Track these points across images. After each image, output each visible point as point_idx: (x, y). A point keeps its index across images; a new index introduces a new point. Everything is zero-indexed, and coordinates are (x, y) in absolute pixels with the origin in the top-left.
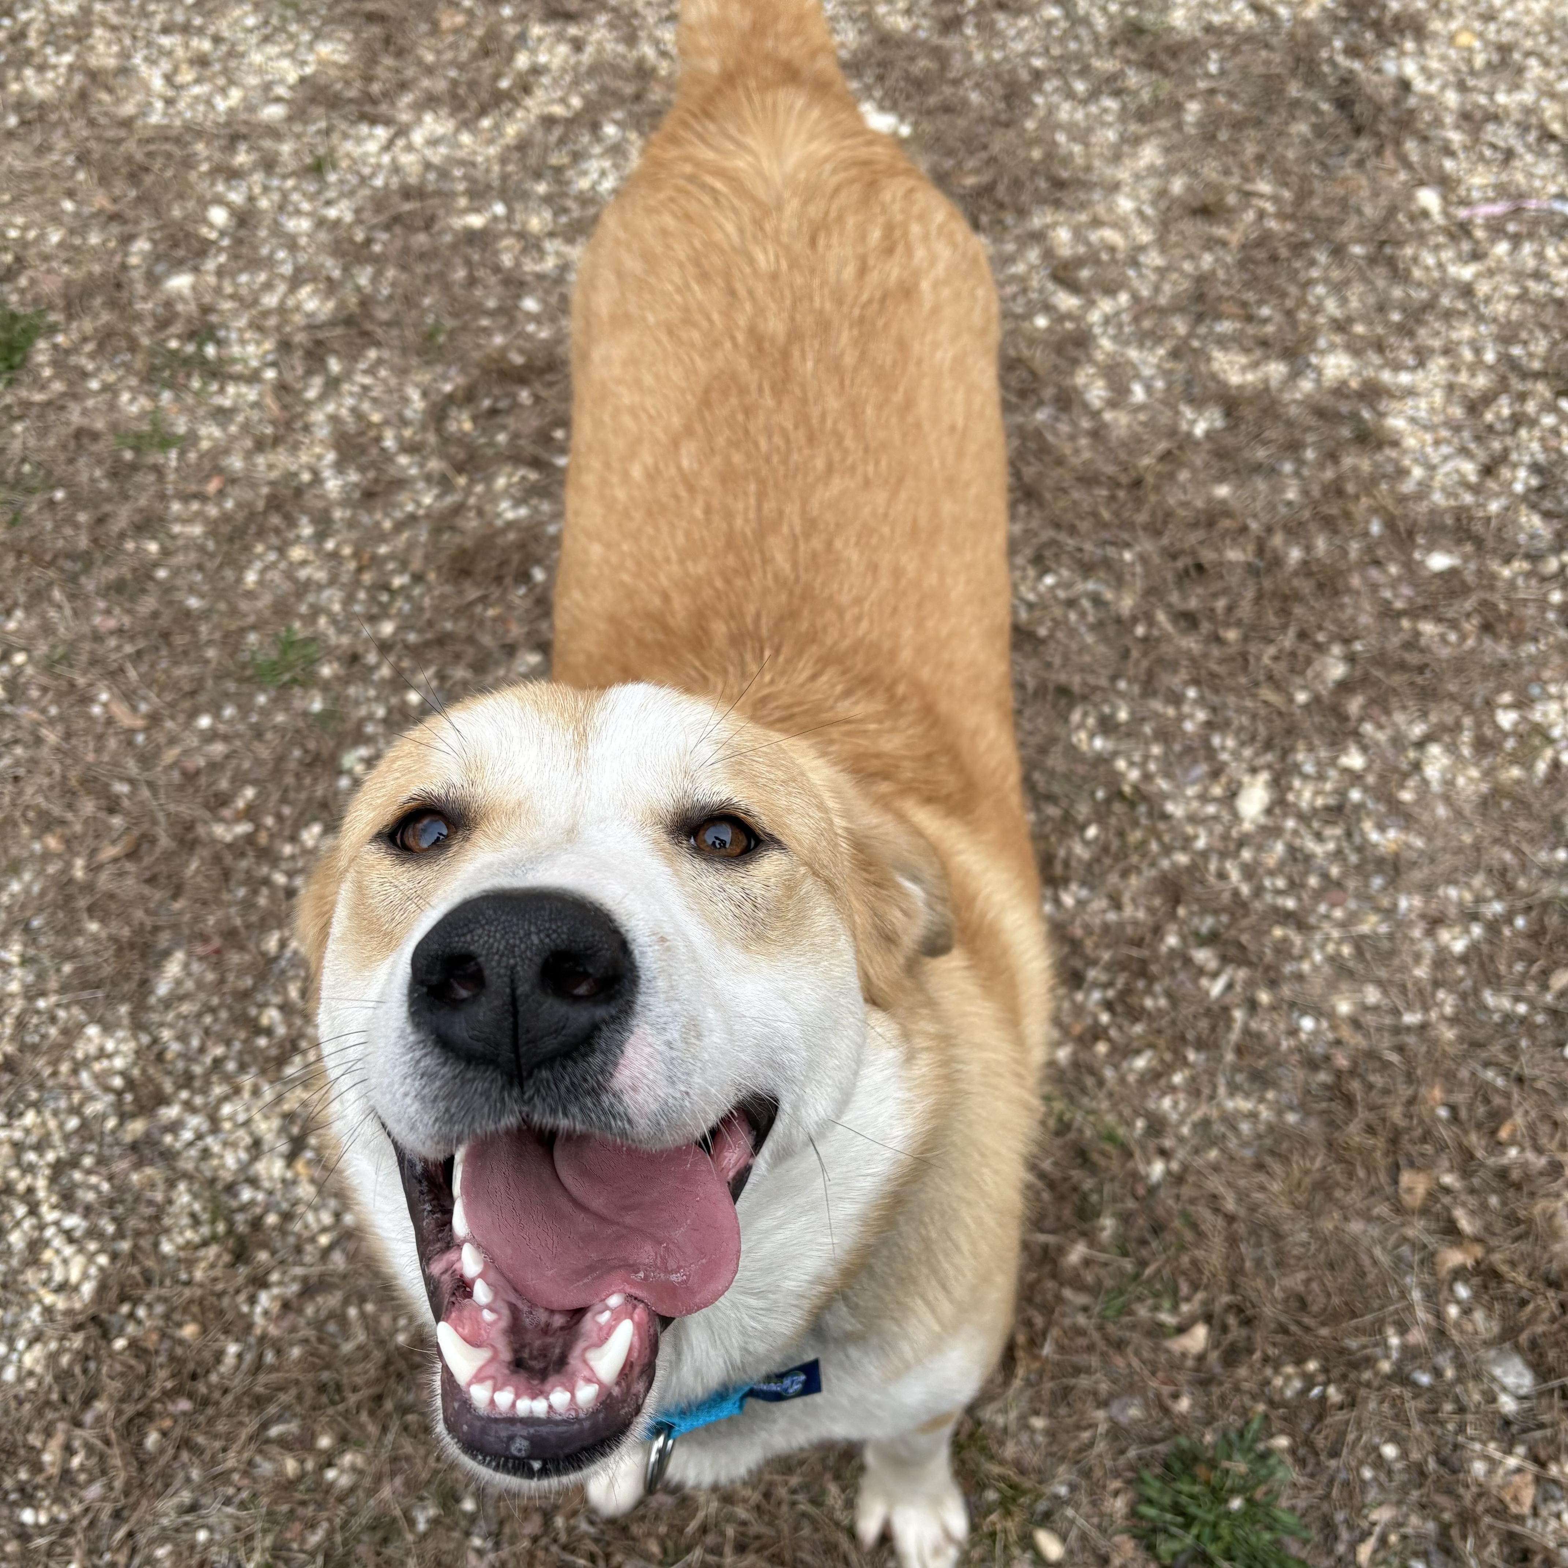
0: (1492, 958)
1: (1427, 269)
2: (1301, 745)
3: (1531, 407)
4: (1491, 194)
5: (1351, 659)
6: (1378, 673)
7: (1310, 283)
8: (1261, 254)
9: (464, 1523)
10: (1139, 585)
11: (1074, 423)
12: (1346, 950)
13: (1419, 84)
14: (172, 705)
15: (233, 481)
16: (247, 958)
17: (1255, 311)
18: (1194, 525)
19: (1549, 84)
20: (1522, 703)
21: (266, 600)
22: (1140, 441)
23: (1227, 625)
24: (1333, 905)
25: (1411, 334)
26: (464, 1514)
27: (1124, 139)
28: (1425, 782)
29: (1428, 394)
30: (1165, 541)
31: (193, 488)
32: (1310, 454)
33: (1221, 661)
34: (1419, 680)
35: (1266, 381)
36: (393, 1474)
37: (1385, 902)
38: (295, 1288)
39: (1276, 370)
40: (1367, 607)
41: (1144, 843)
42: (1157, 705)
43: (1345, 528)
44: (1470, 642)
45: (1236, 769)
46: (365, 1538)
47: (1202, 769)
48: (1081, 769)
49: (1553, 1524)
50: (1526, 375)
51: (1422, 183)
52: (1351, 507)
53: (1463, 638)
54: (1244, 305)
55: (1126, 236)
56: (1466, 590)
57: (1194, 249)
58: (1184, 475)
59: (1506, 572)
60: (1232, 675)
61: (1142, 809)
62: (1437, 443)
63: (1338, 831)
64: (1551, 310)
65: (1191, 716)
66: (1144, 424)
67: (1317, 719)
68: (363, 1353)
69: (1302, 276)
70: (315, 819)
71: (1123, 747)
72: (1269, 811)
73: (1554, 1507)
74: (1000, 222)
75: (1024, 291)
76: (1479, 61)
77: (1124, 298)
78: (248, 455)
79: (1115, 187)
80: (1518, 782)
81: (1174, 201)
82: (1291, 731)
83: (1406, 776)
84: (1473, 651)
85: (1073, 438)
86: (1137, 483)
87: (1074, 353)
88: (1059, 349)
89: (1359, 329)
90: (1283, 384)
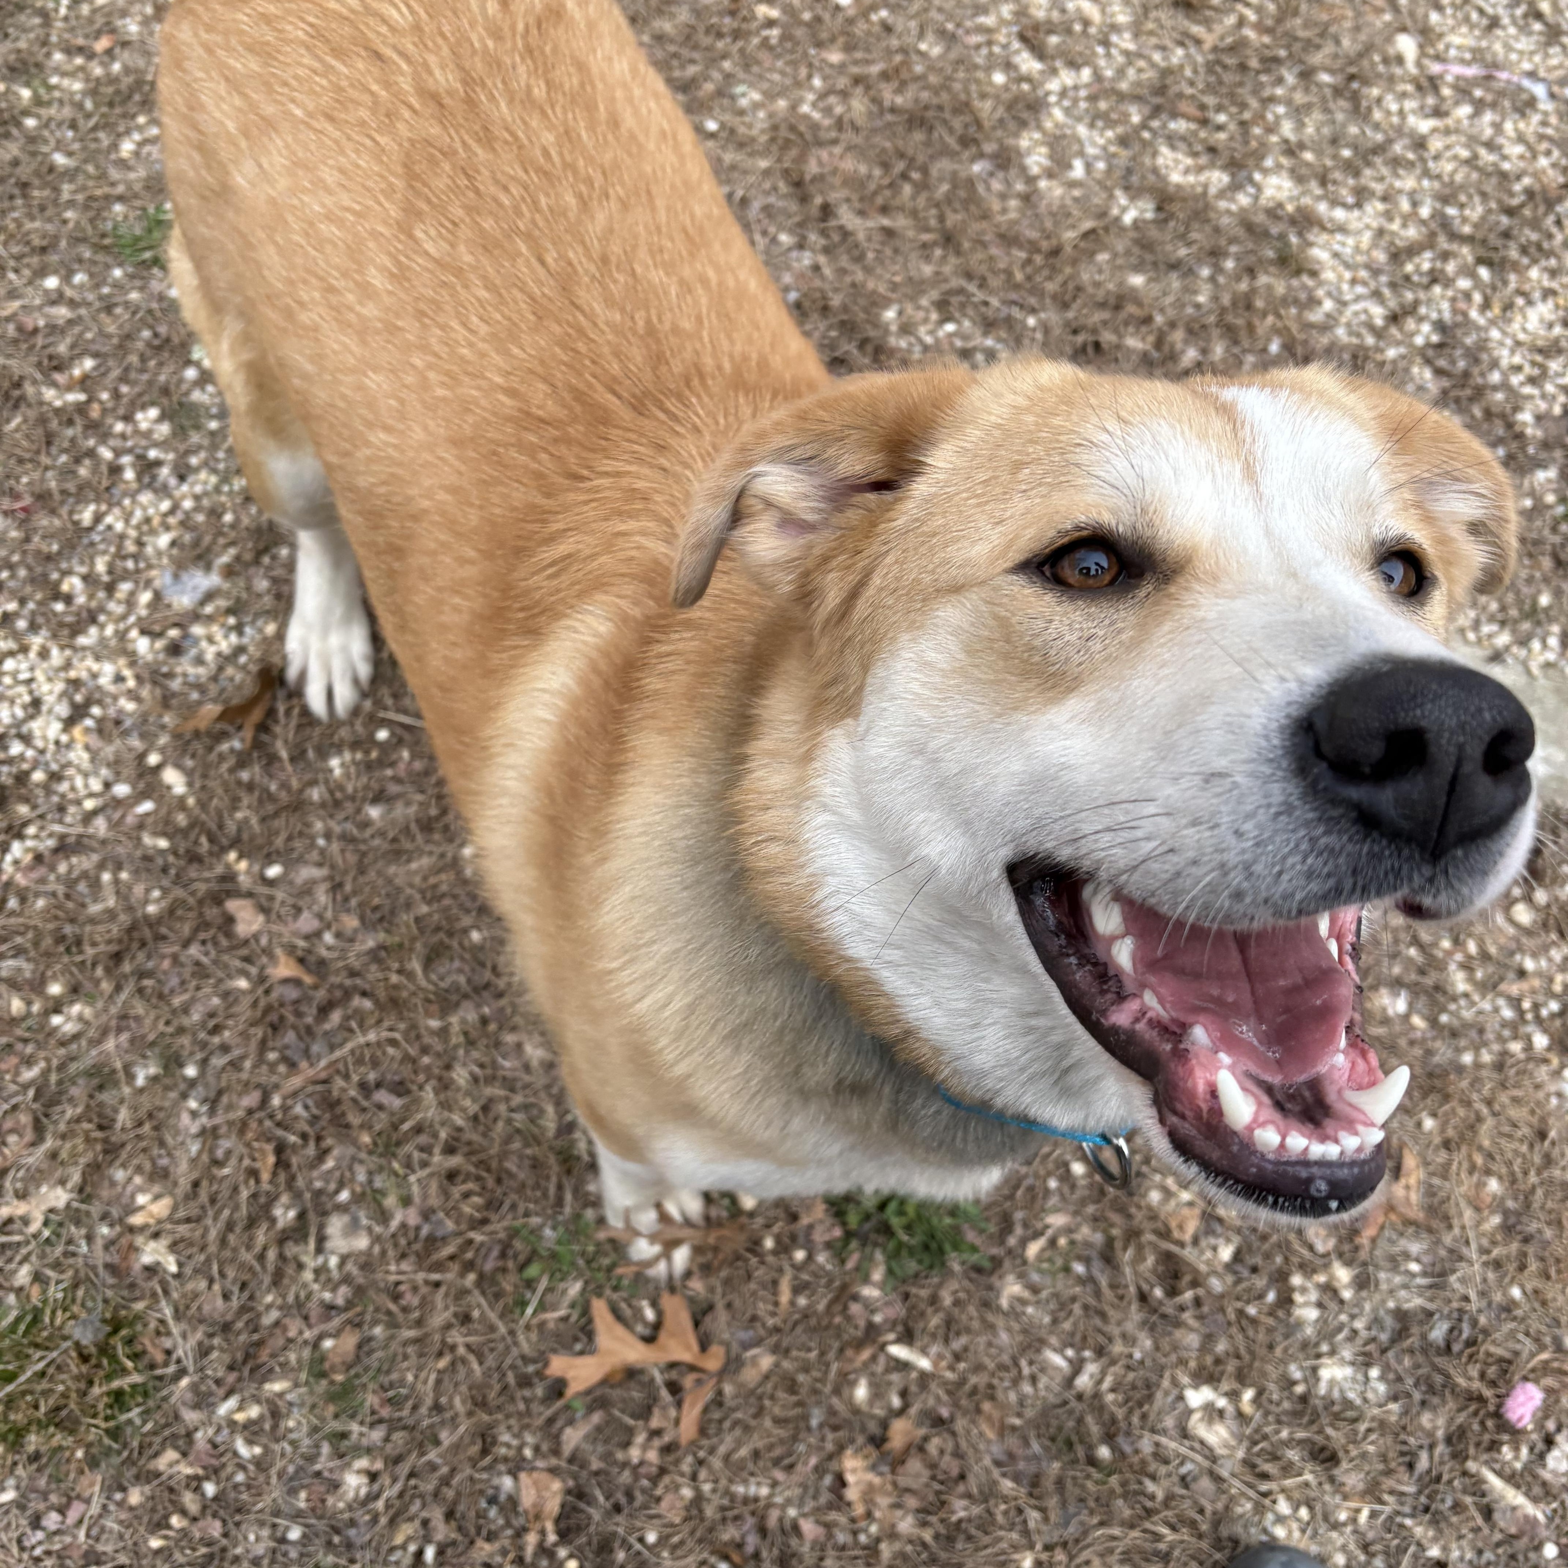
1: (1388, 113)
3: (1451, 268)
4: (1468, 56)
7: (1272, 100)
8: (1231, 61)
9: (183, 1086)
10: (1036, 350)
11: (1008, 183)
14: (18, 258)
15: (125, 44)
16: (57, 522)
17: (1211, 115)
18: (1103, 305)
21: (140, 173)
22: (1068, 215)
25: (1357, 174)
26: (185, 1079)
29: (1359, 232)
30: (1070, 315)
31: (80, 41)
32: (1229, 264)
35: (1206, 186)
36: (119, 1030)
38: (51, 843)
39: (1218, 178)
43: (1245, 342)
46: (81, 1081)
49: (1209, 1254)
50: (1454, 236)
51: (1404, 29)
52: (1256, 322)
54: (1203, 107)
55: (1103, 12)
57: (1168, 43)
58: (1102, 257)
62: (1354, 282)
64: (1494, 180)
66: (1076, 200)
68: (111, 915)
69: (1267, 92)
70: (153, 404)
73: (1212, 1241)
75: (989, 43)
77: (1086, 74)
78: (146, 22)
85: (1003, 197)
86: (1056, 252)
87: (1025, 115)
88: (1010, 107)
89: (1308, 156)
90: (1222, 194)
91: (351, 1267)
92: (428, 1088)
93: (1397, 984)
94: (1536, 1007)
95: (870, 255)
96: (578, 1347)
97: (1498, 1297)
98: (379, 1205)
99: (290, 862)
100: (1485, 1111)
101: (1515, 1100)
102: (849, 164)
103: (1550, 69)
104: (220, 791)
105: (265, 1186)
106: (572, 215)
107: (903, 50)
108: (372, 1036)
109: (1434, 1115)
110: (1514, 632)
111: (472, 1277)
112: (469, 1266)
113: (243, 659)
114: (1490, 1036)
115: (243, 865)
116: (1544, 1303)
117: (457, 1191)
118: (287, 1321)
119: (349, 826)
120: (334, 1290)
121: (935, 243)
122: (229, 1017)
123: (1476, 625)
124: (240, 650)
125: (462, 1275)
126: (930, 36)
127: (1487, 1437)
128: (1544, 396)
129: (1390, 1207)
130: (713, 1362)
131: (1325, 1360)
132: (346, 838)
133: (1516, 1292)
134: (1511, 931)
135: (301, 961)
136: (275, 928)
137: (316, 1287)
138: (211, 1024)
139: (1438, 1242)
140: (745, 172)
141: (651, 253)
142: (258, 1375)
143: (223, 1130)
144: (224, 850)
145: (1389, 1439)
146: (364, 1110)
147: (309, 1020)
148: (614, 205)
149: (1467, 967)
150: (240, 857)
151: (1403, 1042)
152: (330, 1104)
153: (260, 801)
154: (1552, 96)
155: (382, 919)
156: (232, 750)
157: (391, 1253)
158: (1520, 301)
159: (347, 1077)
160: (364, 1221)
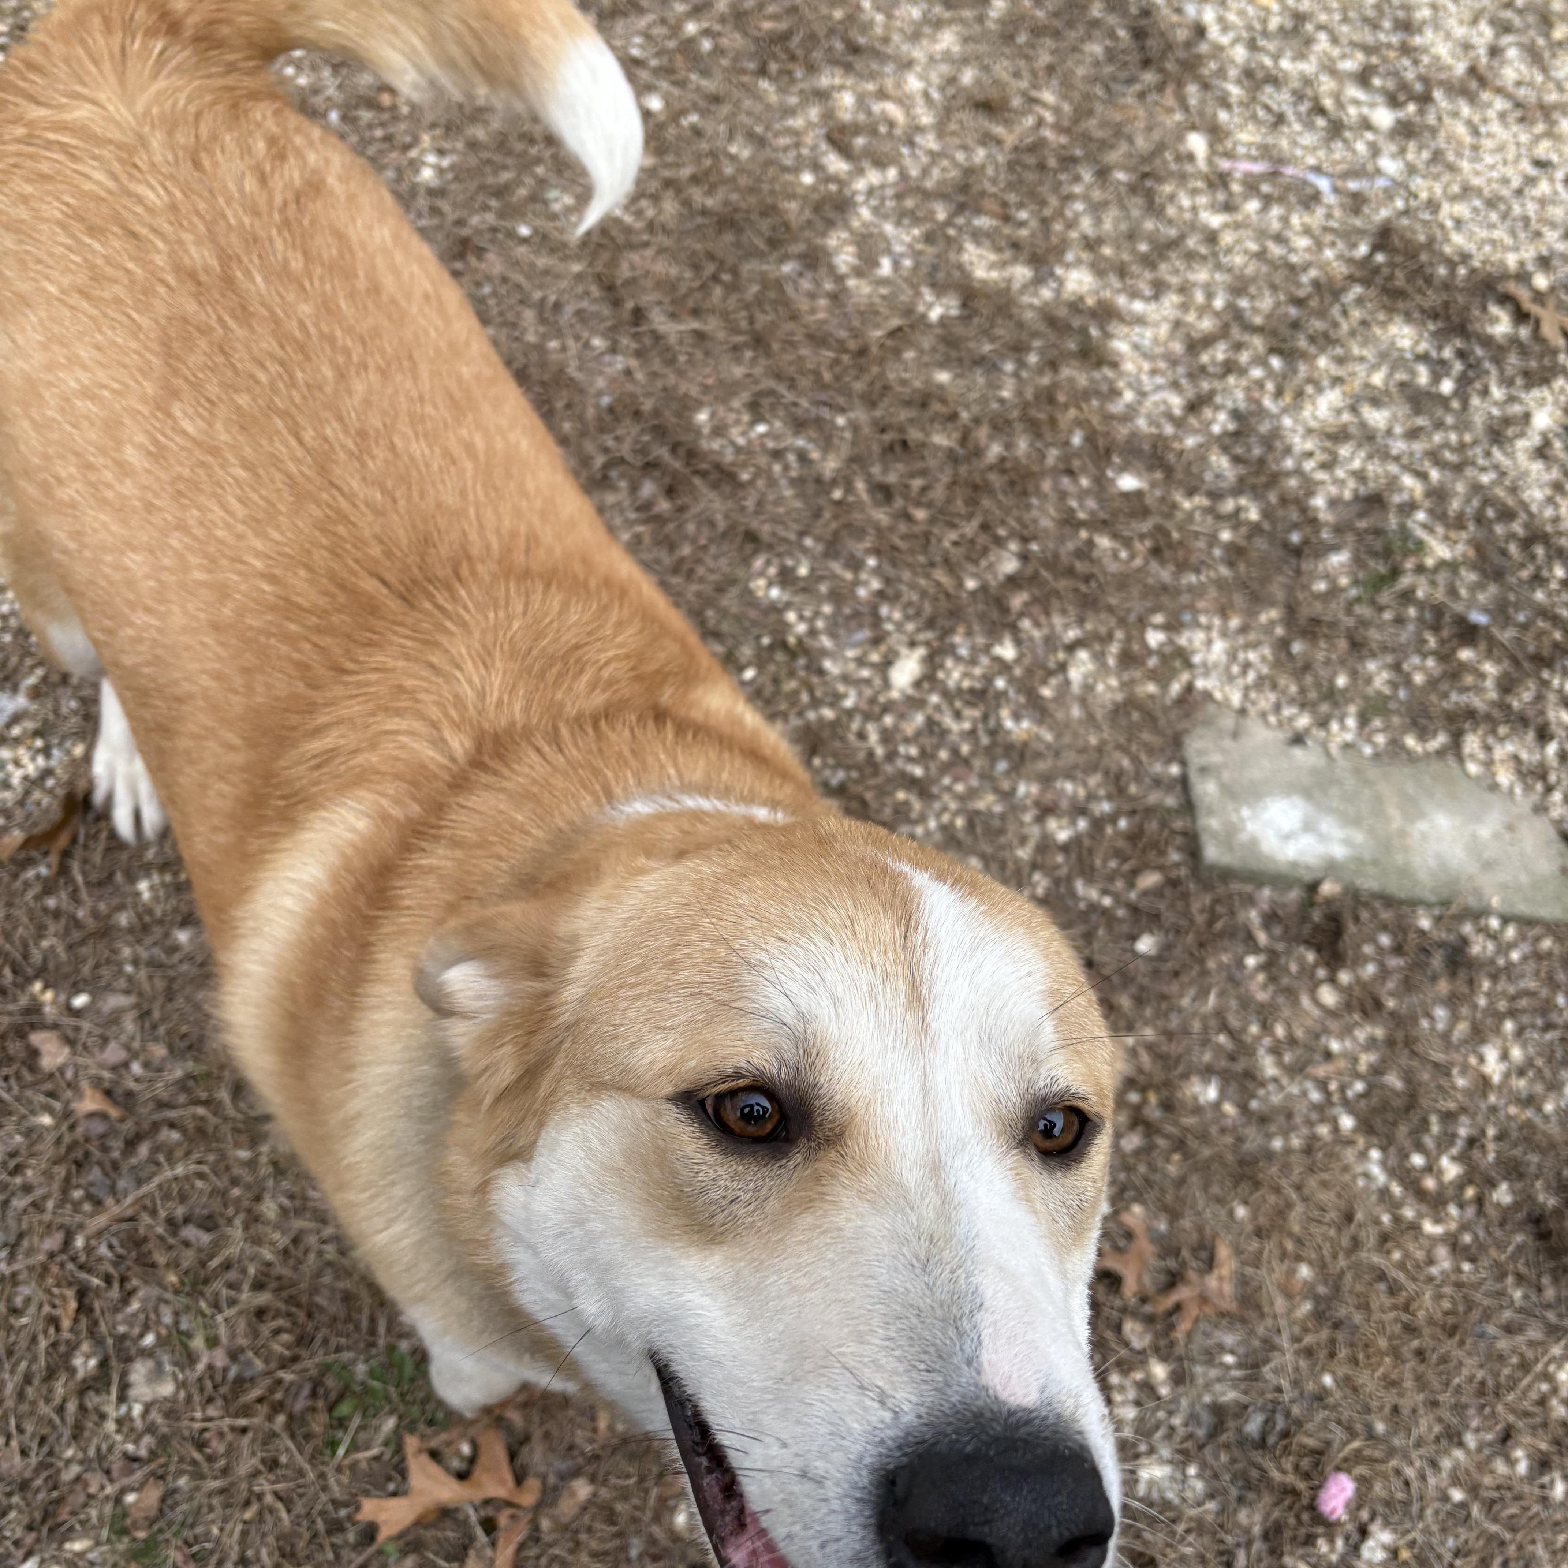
0: (1090, 852)
1: (1181, 209)
2: (961, 630)
3: (1244, 357)
4: (1254, 152)
5: (1024, 557)
6: (1045, 574)
7: (1069, 198)
8: (1031, 160)
10: (845, 450)
11: (817, 283)
12: (960, 822)
13: (1214, 33)
17: (1013, 212)
18: (909, 403)
19: (1332, 60)
20: (1172, 627)
22: (877, 313)
23: (918, 504)
24: (956, 779)
25: (1153, 266)
27: (926, 19)
28: (1067, 682)
29: (1156, 325)
30: (878, 413)
32: (1033, 359)
33: (904, 537)
34: (1083, 588)
35: (1009, 281)
37: (1005, 785)
39: (1022, 273)
40: (1052, 511)
41: (796, 693)
42: (836, 567)
43: (1048, 436)
44: (1138, 562)
45: (896, 640)
47: (866, 634)
48: (753, 613)
50: (1250, 328)
51: (1193, 128)
52: (1059, 415)
53: (1132, 557)
54: (1005, 204)
55: (908, 114)
56: (1145, 512)
57: (970, 142)
58: (909, 355)
59: (1187, 505)
60: (912, 552)
61: (802, 661)
62: (1154, 372)
63: (976, 713)
64: (1283, 272)
65: (865, 584)
66: (884, 298)
67: (981, 607)
69: (1066, 189)
71: (797, 599)
72: (917, 684)
74: (790, 73)
75: (797, 145)
76: (1274, 23)
77: (892, 173)
79: (908, 64)
80: (1151, 697)
81: (961, 90)
82: (955, 614)
83: (1050, 673)
84: (1139, 570)
85: (812, 296)
86: (862, 352)
87: (832, 215)
88: (817, 208)
89: (1107, 251)
90: (1024, 287)
91: (155, 1416)
92: (238, 1222)
93: (1207, 1072)
94: (1342, 1089)
95: (682, 358)
96: (391, 1487)
97: (1310, 1386)
98: (186, 1347)
99: (98, 990)
100: (1294, 1196)
101: (1324, 1185)
102: (662, 267)
103: (1335, 163)
104: (25, 920)
105: (66, 1335)
106: (329, 390)
107: (713, 154)
108: (180, 1170)
109: (1246, 1203)
110: (1314, 713)
111: (281, 1419)
112: (277, 1408)
113: (50, 783)
114: (1298, 1120)
115: (49, 996)
116: (1355, 1390)
117: (265, 1329)
118: (88, 1476)
119: (156, 951)
120: (136, 1442)
121: (745, 345)
122: (32, 1155)
123: (1277, 708)
124: (47, 773)
125: (270, 1418)
126: (740, 138)
127: (1303, 1531)
128: (1336, 481)
129: (1203, 1299)
130: (528, 1497)
131: (1144, 1461)
132: (154, 964)
133: (1328, 1380)
134: (1316, 1012)
135: (108, 1093)
136: (80, 1060)
137: (119, 1438)
138: (12, 1164)
139: (1252, 1332)
140: (558, 276)
141: (412, 424)
142: (57, 1535)
143: (22, 1277)
144: (29, 980)
145: (1207, 1539)
146: (170, 1248)
147: (116, 1154)
148: (373, 377)
149: (1276, 1051)
150: (46, 987)
151: (1214, 1130)
152: (136, 1242)
153: (67, 930)
154: (1336, 190)
155: (190, 1047)
156: (38, 877)
157: (197, 1398)
158: (1310, 389)
159: (154, 1213)
160: (168, 1368)
